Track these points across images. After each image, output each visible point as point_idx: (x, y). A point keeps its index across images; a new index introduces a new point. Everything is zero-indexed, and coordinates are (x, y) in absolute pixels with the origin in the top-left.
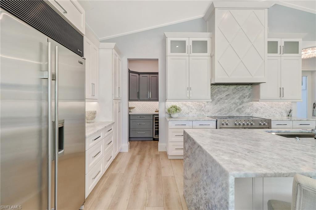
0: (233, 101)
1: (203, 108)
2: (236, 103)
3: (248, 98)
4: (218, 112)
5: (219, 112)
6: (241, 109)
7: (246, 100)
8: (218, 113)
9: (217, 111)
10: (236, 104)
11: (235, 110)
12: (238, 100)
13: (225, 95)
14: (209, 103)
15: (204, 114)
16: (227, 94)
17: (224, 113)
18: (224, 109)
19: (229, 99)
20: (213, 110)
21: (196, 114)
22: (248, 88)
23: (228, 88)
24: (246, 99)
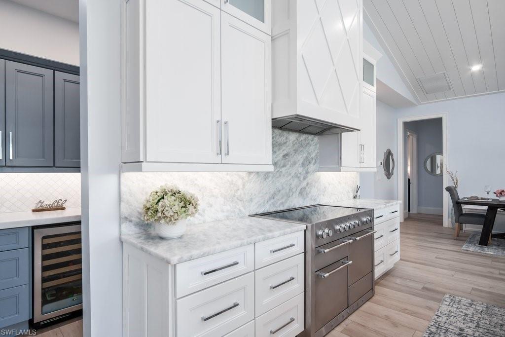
0: (293, 171)
1: (239, 193)
2: (299, 175)
3: (314, 164)
4: (270, 199)
5: (273, 201)
6: (305, 188)
7: (312, 167)
8: (270, 203)
9: (267, 197)
10: (299, 177)
11: (298, 193)
12: (302, 169)
13: (281, 155)
14: (252, 176)
15: (242, 209)
16: (285, 152)
17: (281, 201)
18: (279, 191)
19: (288, 164)
20: (261, 195)
21: (223, 211)
22: (314, 141)
23: (287, 138)
24: (312, 164)
